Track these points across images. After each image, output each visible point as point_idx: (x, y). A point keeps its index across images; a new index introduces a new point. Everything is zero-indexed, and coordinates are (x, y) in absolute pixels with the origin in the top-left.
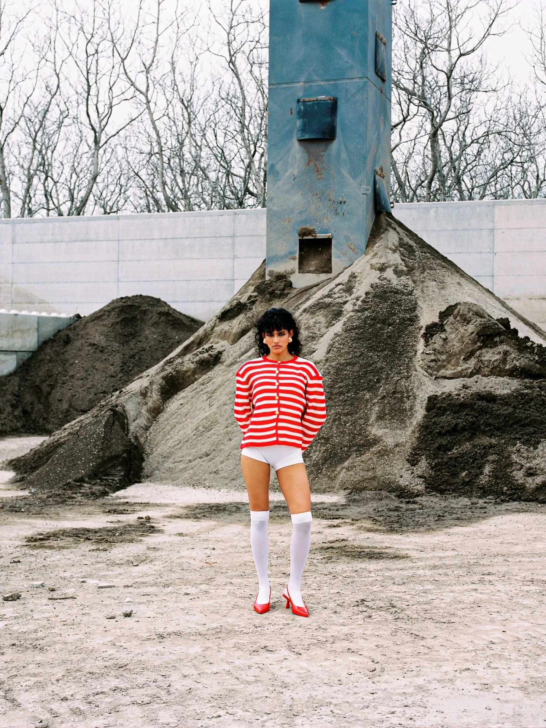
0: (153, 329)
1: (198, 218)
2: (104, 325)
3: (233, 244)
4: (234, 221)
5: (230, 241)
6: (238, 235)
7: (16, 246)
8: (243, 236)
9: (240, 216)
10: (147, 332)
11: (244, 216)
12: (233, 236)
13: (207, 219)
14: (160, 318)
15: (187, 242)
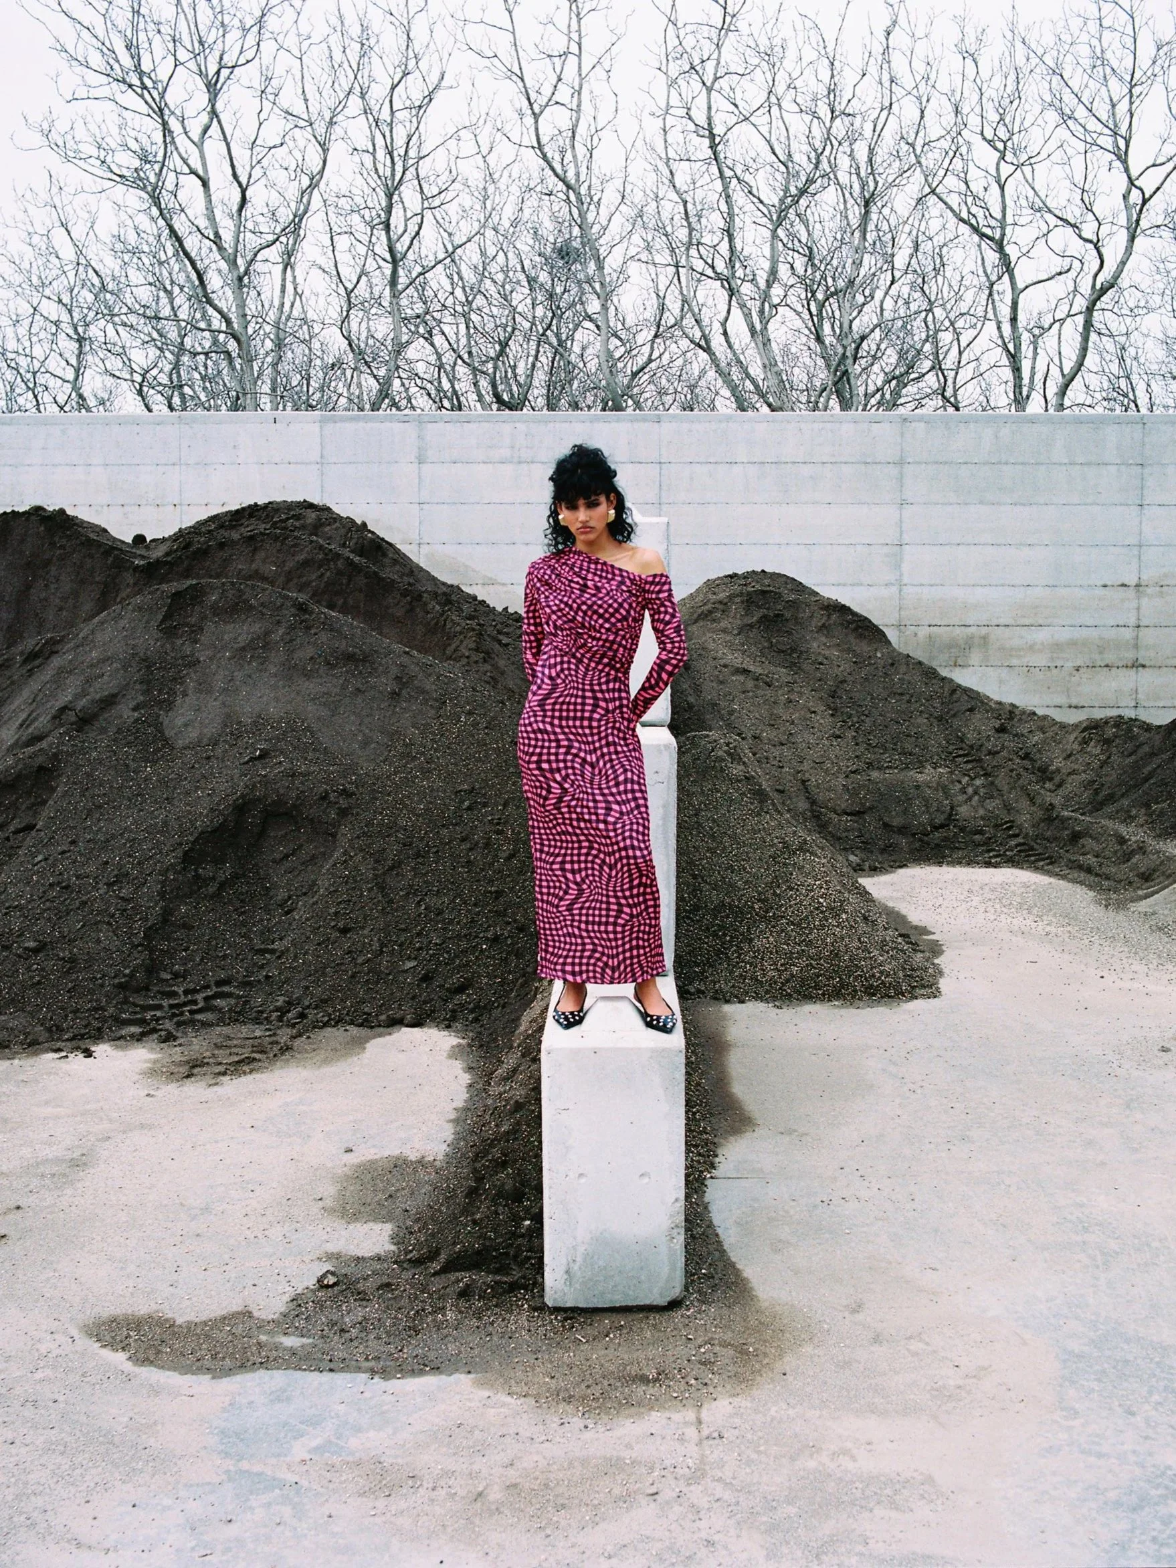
0: (823, 639)
1: (828, 425)
2: (724, 631)
3: (901, 478)
4: (902, 434)
5: (894, 471)
6: (910, 460)
7: (425, 467)
8: (919, 463)
9: (913, 424)
10: (815, 645)
11: (922, 425)
12: (901, 463)
13: (847, 429)
14: (829, 616)
15: (806, 470)
